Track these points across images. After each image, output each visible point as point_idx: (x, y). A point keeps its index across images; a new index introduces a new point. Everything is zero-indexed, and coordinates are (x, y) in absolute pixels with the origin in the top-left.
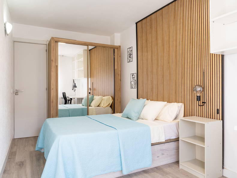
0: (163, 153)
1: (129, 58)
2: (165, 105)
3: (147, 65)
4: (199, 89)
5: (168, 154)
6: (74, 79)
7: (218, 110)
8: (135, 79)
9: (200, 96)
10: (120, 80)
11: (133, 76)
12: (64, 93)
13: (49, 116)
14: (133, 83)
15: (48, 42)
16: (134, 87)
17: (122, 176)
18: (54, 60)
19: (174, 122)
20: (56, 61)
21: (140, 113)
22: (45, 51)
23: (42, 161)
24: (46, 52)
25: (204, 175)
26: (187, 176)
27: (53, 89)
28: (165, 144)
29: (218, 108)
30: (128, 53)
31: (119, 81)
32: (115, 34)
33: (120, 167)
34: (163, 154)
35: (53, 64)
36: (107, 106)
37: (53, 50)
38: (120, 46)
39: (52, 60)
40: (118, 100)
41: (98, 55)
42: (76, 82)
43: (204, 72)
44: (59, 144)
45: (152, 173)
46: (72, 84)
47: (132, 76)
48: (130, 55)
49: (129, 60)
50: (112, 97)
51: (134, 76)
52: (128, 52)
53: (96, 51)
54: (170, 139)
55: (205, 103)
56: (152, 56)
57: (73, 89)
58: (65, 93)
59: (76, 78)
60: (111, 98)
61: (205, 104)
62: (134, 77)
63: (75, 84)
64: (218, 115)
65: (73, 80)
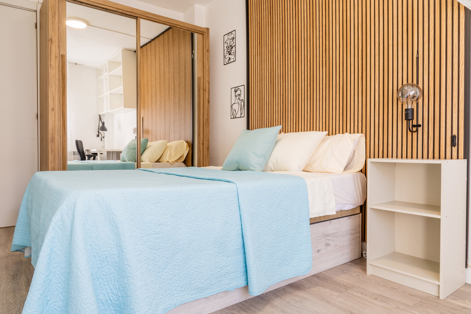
0: (328, 242)
1: (228, 56)
2: (323, 140)
3: (272, 63)
4: (412, 93)
5: (336, 246)
6: (100, 114)
7: (453, 138)
8: (243, 96)
9: (413, 110)
10: (209, 102)
11: (236, 92)
12: (79, 143)
13: (44, 166)
14: (236, 107)
15: (39, 6)
16: (238, 115)
17: (245, 301)
18: (55, 39)
19: (345, 172)
20: (61, 44)
21: (267, 157)
22: (34, 27)
23: (23, 279)
24: (35, 30)
25: (438, 283)
26: (394, 289)
27: (53, 109)
28: (332, 221)
29: (455, 133)
30: (226, 45)
31: (207, 103)
32: (196, 5)
33: (244, 278)
34: (328, 245)
35: (54, 49)
36: (177, 161)
37: (54, 16)
38: (208, 29)
39: (51, 40)
40: (203, 144)
41: (155, 59)
42: (104, 120)
43: (418, 58)
44: (74, 216)
45: (314, 289)
46: (95, 125)
47: (233, 93)
48: (230, 49)
49: (227, 60)
50: (187, 142)
51: (238, 92)
52: (225, 42)
53: (151, 50)
54: (341, 211)
55: (420, 126)
56: (283, 43)
57: (98, 136)
58: (81, 142)
59: (105, 111)
60: (186, 144)
61: (420, 129)
62: (239, 95)
63: (103, 123)
64: (455, 149)
65: (100, 116)
